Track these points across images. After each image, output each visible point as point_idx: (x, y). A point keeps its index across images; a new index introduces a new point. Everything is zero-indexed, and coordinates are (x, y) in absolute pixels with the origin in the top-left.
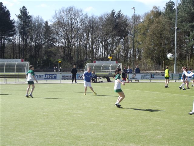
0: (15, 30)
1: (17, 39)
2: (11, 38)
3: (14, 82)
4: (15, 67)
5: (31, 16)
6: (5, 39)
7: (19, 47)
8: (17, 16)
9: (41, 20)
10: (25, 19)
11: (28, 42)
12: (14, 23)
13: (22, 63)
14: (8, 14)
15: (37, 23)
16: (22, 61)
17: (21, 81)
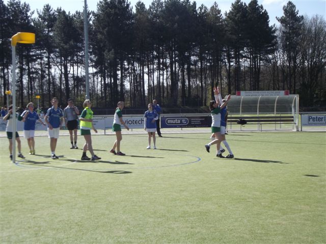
0: (276, 43)
1: (280, 58)
2: (270, 56)
3: (274, 129)
4: (275, 105)
5: (302, 17)
6: (261, 59)
7: (283, 71)
8: (279, 20)
9: (321, 23)
10: (292, 23)
11: (298, 61)
12: (274, 32)
13: (287, 96)
14: (265, 17)
15: (313, 28)
16: (287, 94)
17: (285, 126)
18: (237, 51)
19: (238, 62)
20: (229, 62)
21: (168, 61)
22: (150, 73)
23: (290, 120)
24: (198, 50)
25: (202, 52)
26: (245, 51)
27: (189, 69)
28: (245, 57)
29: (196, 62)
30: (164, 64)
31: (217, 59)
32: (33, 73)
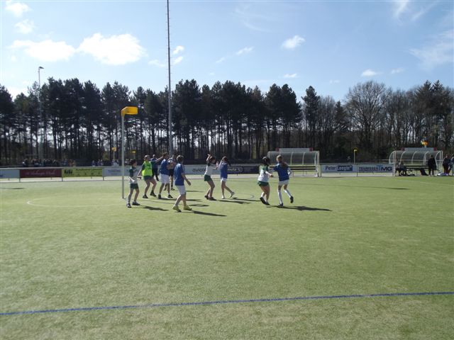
0: (301, 114)
1: (304, 125)
2: (297, 124)
3: (302, 175)
5: (319, 97)
6: (291, 126)
7: (306, 134)
8: (303, 99)
9: (332, 101)
10: (312, 101)
11: (316, 127)
13: (311, 152)
14: (293, 96)
15: (326, 105)
16: (311, 150)
17: (310, 173)
18: (274, 120)
19: (275, 128)
20: (269, 128)
21: (226, 127)
22: (213, 135)
23: (313, 169)
24: (246, 119)
25: (249, 121)
26: (279, 120)
27: (240, 133)
28: (280, 124)
29: (245, 127)
30: (223, 129)
31: (260, 126)
32: (130, 135)
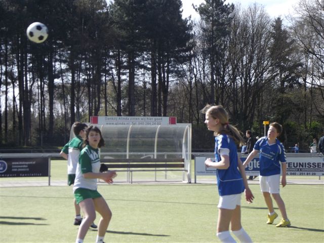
4: (156, 140)
5: (233, 6)
6: (169, 71)
8: (196, 10)
9: (261, 16)
10: (217, 15)
12: (190, 28)
13: (173, 126)
20: (119, 74)
